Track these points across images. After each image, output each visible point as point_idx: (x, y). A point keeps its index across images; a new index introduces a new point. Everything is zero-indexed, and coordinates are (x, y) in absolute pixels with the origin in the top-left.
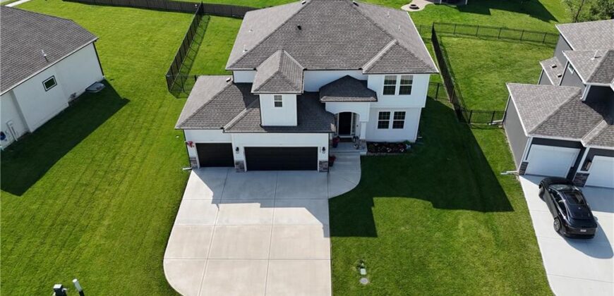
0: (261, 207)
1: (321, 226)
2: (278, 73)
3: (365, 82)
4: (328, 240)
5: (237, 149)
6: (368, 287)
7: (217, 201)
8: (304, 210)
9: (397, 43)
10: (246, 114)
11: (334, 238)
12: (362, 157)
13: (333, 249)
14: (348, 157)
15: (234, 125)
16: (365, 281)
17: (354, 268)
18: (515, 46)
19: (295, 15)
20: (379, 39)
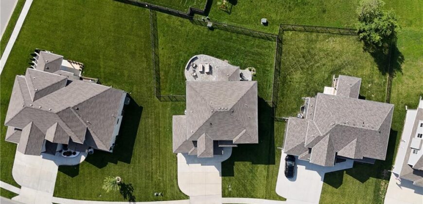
0: (201, 165)
1: (219, 173)
2: (205, 151)
4: (221, 177)
6: (231, 191)
7: (188, 163)
8: (213, 166)
9: (246, 132)
10: (194, 149)
11: (223, 177)
13: (223, 180)
16: (230, 189)
17: (227, 186)
18: (321, 36)
19: (209, 119)
20: (240, 129)
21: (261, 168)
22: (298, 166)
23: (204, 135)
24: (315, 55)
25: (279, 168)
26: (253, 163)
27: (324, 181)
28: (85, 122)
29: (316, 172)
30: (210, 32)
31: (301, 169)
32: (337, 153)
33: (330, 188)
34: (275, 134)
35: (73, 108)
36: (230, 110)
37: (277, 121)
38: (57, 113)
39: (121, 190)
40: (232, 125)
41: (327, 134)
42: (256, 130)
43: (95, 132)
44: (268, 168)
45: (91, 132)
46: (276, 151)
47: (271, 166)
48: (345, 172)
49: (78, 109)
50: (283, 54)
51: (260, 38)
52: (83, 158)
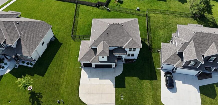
0: (99, 79)
1: (113, 85)
2: (103, 50)
3: (124, 49)
4: (115, 88)
5: (93, 65)
6: (123, 100)
7: (89, 77)
8: (109, 80)
9: (132, 39)
10: (95, 58)
11: (116, 88)
12: (123, 64)
13: (116, 91)
14: (120, 64)
15: (92, 60)
16: (122, 99)
17: (120, 96)
18: (171, 16)
19: (106, 29)
20: (128, 37)
21: (146, 82)
22: (175, 81)
23: (102, 42)
24: (170, 24)
25: (160, 83)
26: (140, 79)
27: (200, 93)
28: (20, 33)
29: (191, 86)
30: (108, 12)
31: (178, 83)
32: (203, 56)
33: (208, 99)
34: (154, 60)
35: (15, 22)
36: (121, 24)
37: (154, 53)
38: (3, 21)
39: (30, 97)
40: (122, 34)
41: (191, 40)
42: (140, 41)
43: (25, 41)
44: (152, 82)
45: (22, 41)
46: (156, 71)
47: (154, 82)
48: (215, 85)
49: (18, 24)
50: (151, 22)
51: (136, 15)
52: (9, 71)
